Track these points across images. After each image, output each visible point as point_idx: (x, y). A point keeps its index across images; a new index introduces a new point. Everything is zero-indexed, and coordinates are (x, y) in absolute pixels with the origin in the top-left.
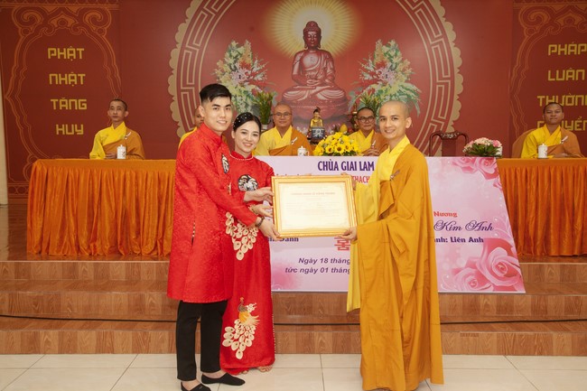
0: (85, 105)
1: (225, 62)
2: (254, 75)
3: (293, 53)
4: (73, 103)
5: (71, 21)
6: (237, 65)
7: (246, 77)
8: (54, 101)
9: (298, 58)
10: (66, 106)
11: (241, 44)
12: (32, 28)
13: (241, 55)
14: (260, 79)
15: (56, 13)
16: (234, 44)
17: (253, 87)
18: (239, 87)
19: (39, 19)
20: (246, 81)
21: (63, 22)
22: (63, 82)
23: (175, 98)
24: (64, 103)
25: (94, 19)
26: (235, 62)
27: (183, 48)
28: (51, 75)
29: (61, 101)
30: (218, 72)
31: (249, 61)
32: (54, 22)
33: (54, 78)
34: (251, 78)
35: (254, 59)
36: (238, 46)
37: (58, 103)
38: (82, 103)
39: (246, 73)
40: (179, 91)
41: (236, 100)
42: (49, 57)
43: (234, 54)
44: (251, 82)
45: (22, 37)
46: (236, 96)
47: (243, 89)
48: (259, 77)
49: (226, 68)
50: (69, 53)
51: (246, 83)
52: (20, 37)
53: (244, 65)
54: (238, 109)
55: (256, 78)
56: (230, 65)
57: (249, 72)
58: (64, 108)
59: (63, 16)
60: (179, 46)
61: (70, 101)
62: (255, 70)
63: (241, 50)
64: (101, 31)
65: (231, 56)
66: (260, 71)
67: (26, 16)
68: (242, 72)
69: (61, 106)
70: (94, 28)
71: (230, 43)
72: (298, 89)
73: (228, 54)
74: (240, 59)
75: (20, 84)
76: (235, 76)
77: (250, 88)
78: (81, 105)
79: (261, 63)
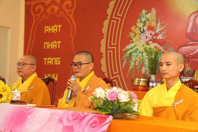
0: (59, 61)
1: (136, 26)
2: (156, 35)
3: (188, 15)
4: (54, 60)
5: (56, 8)
6: (145, 28)
7: (151, 37)
8: (45, 59)
9: (192, 18)
10: (50, 62)
11: (149, 11)
12: (39, 15)
13: (148, 20)
14: (161, 38)
15: (50, 5)
16: (144, 12)
17: (155, 44)
18: (145, 45)
19: (42, 9)
20: (151, 40)
21: (53, 10)
22: (50, 47)
23: (104, 55)
24: (49, 60)
25: (67, 6)
26: (144, 26)
27: (111, 18)
28: (45, 43)
29: (49, 59)
30: (132, 34)
31: (153, 24)
32: (49, 10)
33: (46, 44)
34: (154, 37)
35: (157, 23)
36: (146, 13)
37: (47, 60)
38: (58, 60)
39: (151, 34)
40: (107, 50)
41: (142, 55)
42: (45, 32)
43: (143, 20)
44: (154, 41)
45: (34, 21)
46: (142, 53)
47: (148, 47)
48: (160, 37)
49: (138, 31)
50: (54, 29)
51: (151, 42)
52: (33, 21)
53: (151, 28)
54: (143, 62)
55: (158, 38)
56: (140, 29)
57: (153, 33)
58: (49, 63)
59: (53, 6)
60: (109, 18)
61: (53, 59)
62: (157, 31)
63: (149, 16)
64: (70, 13)
65: (141, 21)
66: (161, 32)
67: (37, 8)
68: (148, 33)
69: (48, 62)
70: (67, 11)
71: (141, 11)
72: (191, 45)
73: (139, 20)
74: (148, 23)
75: (31, 49)
76: (143, 37)
77: (152, 45)
78: (57, 61)
79: (162, 25)
